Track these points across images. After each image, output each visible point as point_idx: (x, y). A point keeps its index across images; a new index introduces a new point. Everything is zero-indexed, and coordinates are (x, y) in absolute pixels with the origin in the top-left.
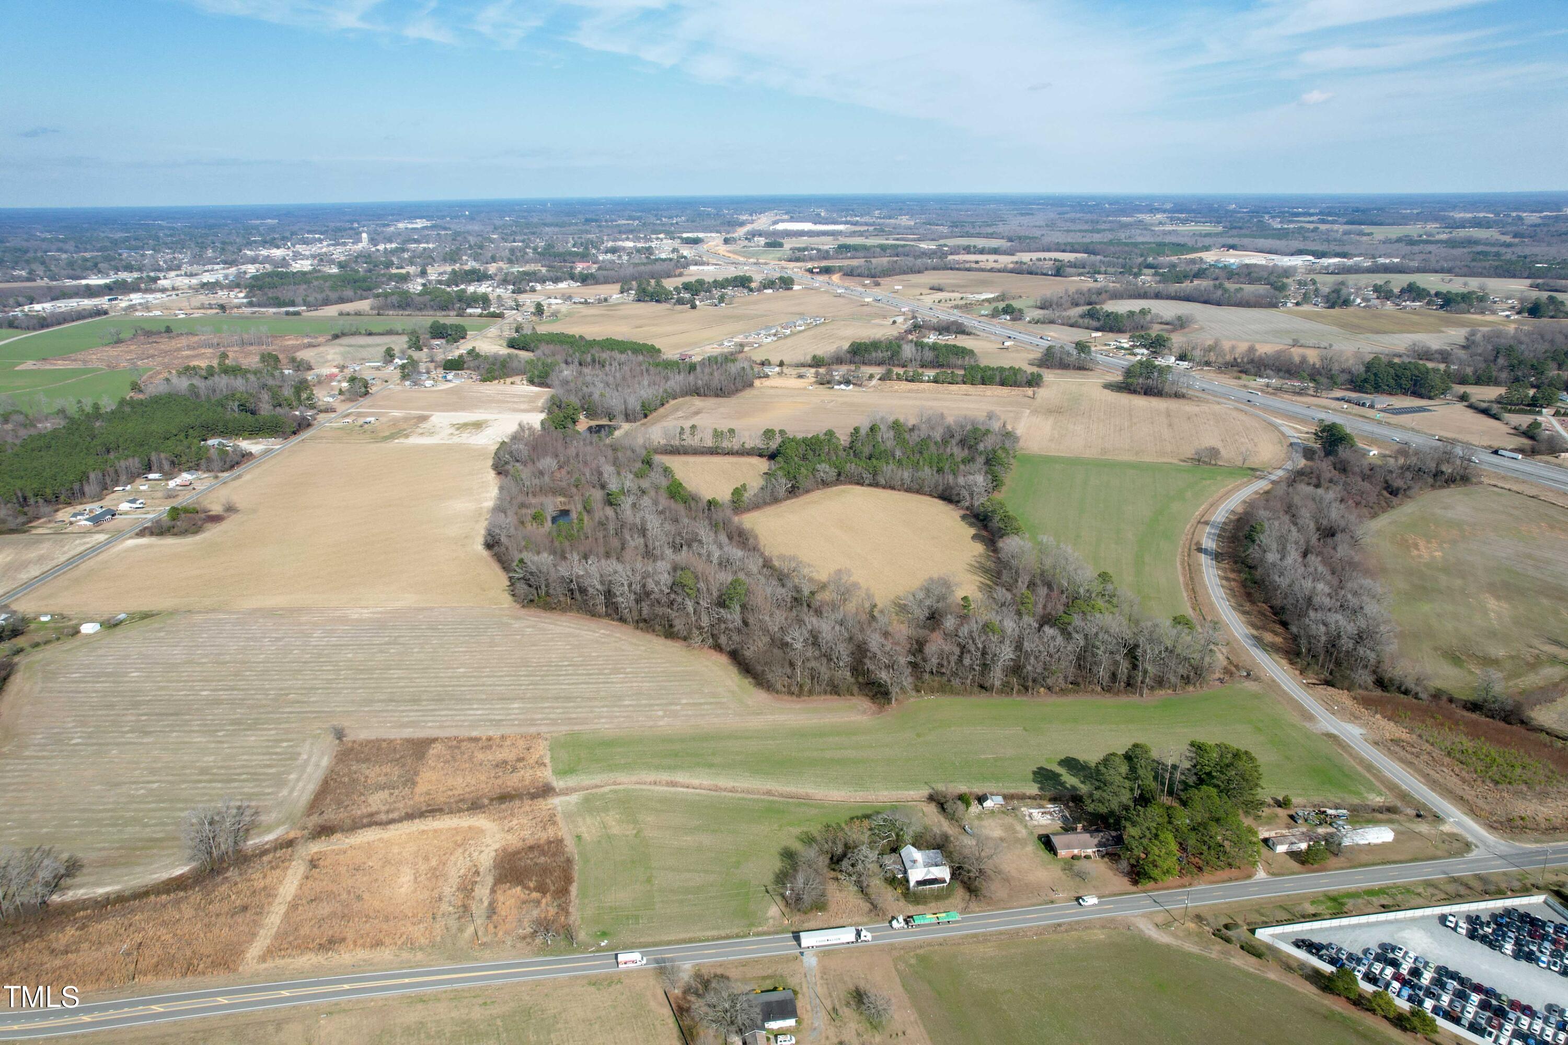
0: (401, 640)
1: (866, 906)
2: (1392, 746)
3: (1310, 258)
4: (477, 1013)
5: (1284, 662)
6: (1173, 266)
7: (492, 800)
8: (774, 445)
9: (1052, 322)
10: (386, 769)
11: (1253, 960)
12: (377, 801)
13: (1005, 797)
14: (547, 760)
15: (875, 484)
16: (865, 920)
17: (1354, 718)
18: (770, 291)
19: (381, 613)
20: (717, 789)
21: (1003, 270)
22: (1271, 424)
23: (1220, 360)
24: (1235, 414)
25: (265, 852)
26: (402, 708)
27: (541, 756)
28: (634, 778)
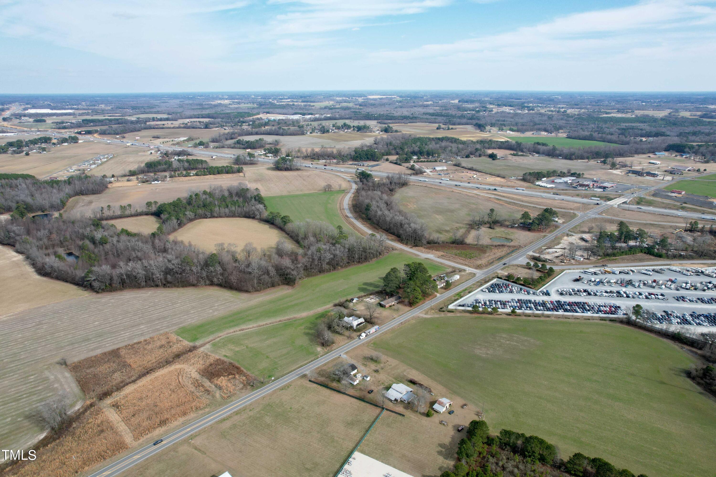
0: (44, 322)
1: (345, 338)
2: (442, 257)
3: (300, 116)
4: (251, 413)
5: (399, 243)
6: (254, 121)
7: (173, 358)
8: (154, 209)
9: (223, 147)
10: (106, 366)
11: (452, 313)
12: (118, 377)
13: (358, 298)
14: (181, 339)
15: (212, 217)
16: (349, 341)
17: (429, 253)
18: (66, 144)
19: (13, 315)
20: (260, 326)
21: (179, 127)
22: (336, 175)
23: (302, 155)
24: (322, 173)
25: (83, 413)
26: (83, 344)
27: (177, 339)
28: (225, 333)
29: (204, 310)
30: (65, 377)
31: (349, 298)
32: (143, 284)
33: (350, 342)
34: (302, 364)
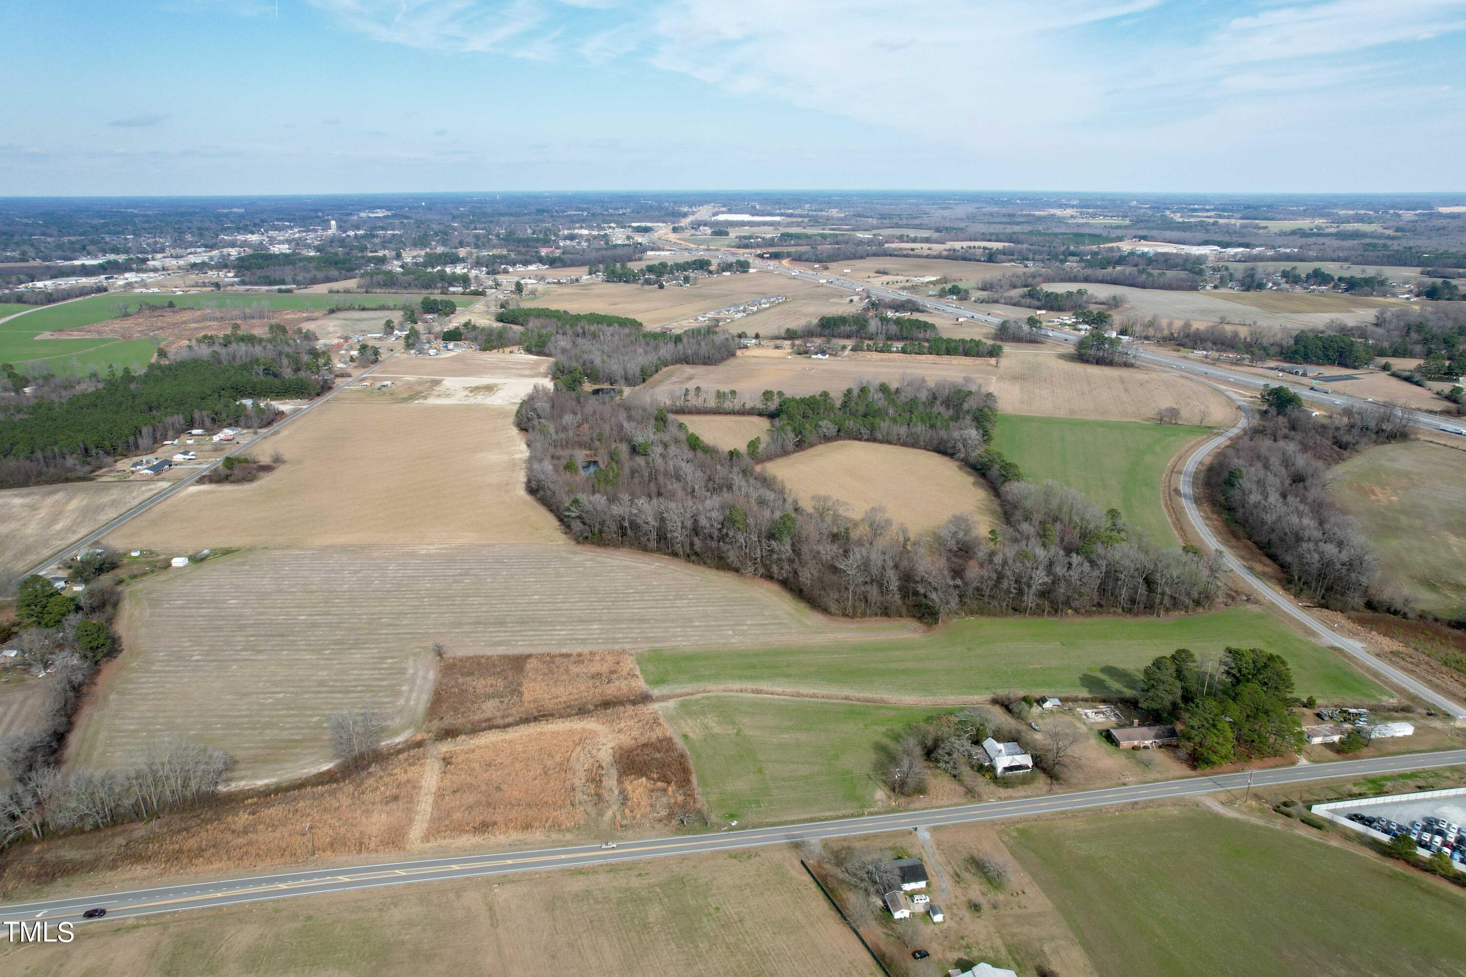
0: (472, 572)
1: (961, 790)
2: (1392, 657)
3: (1216, 248)
4: (635, 882)
5: (1278, 588)
6: (1095, 254)
7: (596, 706)
8: (773, 405)
9: (996, 302)
10: (491, 681)
11: (1314, 831)
12: (490, 708)
13: (1061, 700)
14: (638, 673)
15: (873, 439)
16: (964, 801)
17: (1353, 634)
18: (728, 274)
19: (446, 549)
20: (799, 695)
21: (939, 257)
22: (1216, 390)
23: (1160, 335)
24: (1182, 381)
25: (399, 752)
26: (491, 629)
27: (631, 669)
28: (722, 687)
29: (719, 626)
30: (425, 678)
31: (1037, 693)
33: (965, 804)
34: (817, 815)
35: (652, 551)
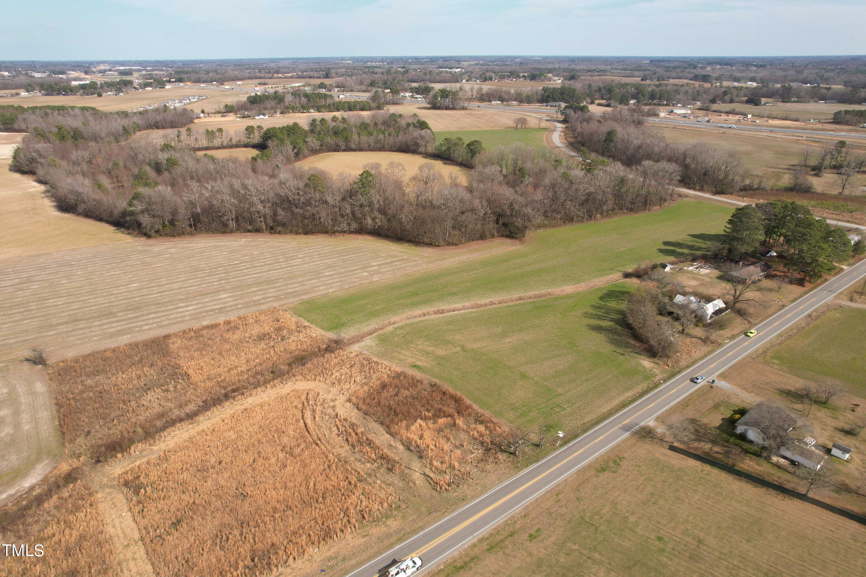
1: (698, 341)
4: (537, 549)
8: (255, 138)
12: (153, 402)
13: (670, 263)
14: (306, 324)
16: (710, 348)
20: (480, 306)
21: (292, 77)
26: (97, 323)
27: (297, 323)
28: (404, 316)
29: (350, 271)
31: (655, 262)
32: (232, 224)
33: (713, 351)
35: (231, 232)
